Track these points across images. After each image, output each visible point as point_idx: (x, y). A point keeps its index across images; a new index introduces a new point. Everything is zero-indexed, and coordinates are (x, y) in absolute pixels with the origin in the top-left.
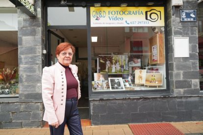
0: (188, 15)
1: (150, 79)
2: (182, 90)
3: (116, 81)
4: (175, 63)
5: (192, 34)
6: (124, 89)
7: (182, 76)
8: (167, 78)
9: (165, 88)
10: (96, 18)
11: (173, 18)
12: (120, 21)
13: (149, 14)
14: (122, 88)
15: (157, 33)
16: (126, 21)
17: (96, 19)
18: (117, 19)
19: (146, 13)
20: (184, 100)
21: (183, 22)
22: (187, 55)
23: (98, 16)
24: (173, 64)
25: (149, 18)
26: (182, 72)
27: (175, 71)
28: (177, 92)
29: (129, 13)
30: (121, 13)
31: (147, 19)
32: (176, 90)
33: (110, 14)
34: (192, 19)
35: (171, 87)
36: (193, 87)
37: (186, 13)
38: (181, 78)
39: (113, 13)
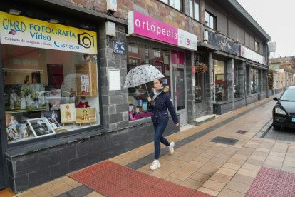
0: (119, 47)
1: (82, 115)
2: (115, 124)
3: (40, 123)
4: (109, 97)
5: (123, 66)
6: (54, 133)
7: (115, 110)
8: (101, 113)
9: (99, 124)
10: (10, 30)
11: (107, 48)
12: (47, 41)
13: (81, 37)
14: (51, 132)
15: (89, 60)
16: (55, 43)
17: (10, 33)
18: (42, 37)
19: (79, 35)
20: (118, 134)
21: (115, 53)
22: (119, 88)
23: (13, 28)
24: (108, 97)
25: (81, 43)
26: (115, 105)
27: (110, 105)
28: (113, 126)
29: (59, 32)
30: (48, 30)
31: (79, 43)
32: (111, 125)
33: (33, 28)
34: (122, 52)
35: (105, 122)
36: (124, 120)
37: (118, 45)
38: (115, 112)
39: (37, 28)
